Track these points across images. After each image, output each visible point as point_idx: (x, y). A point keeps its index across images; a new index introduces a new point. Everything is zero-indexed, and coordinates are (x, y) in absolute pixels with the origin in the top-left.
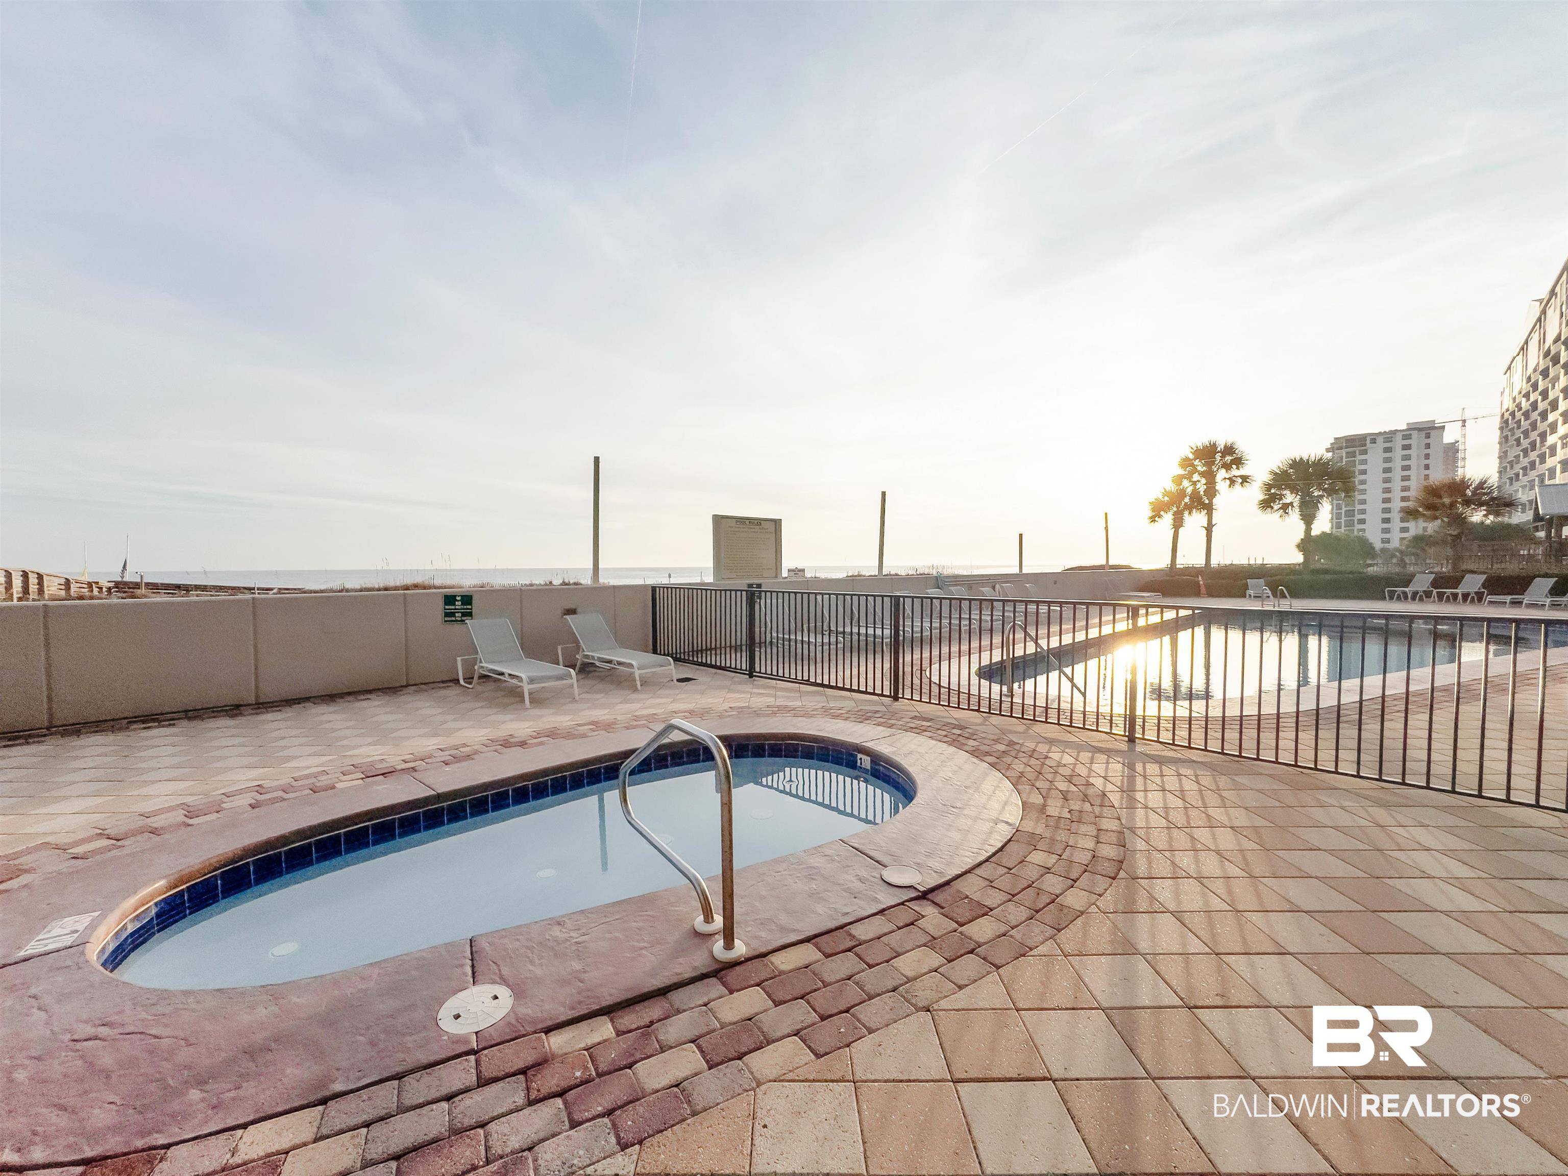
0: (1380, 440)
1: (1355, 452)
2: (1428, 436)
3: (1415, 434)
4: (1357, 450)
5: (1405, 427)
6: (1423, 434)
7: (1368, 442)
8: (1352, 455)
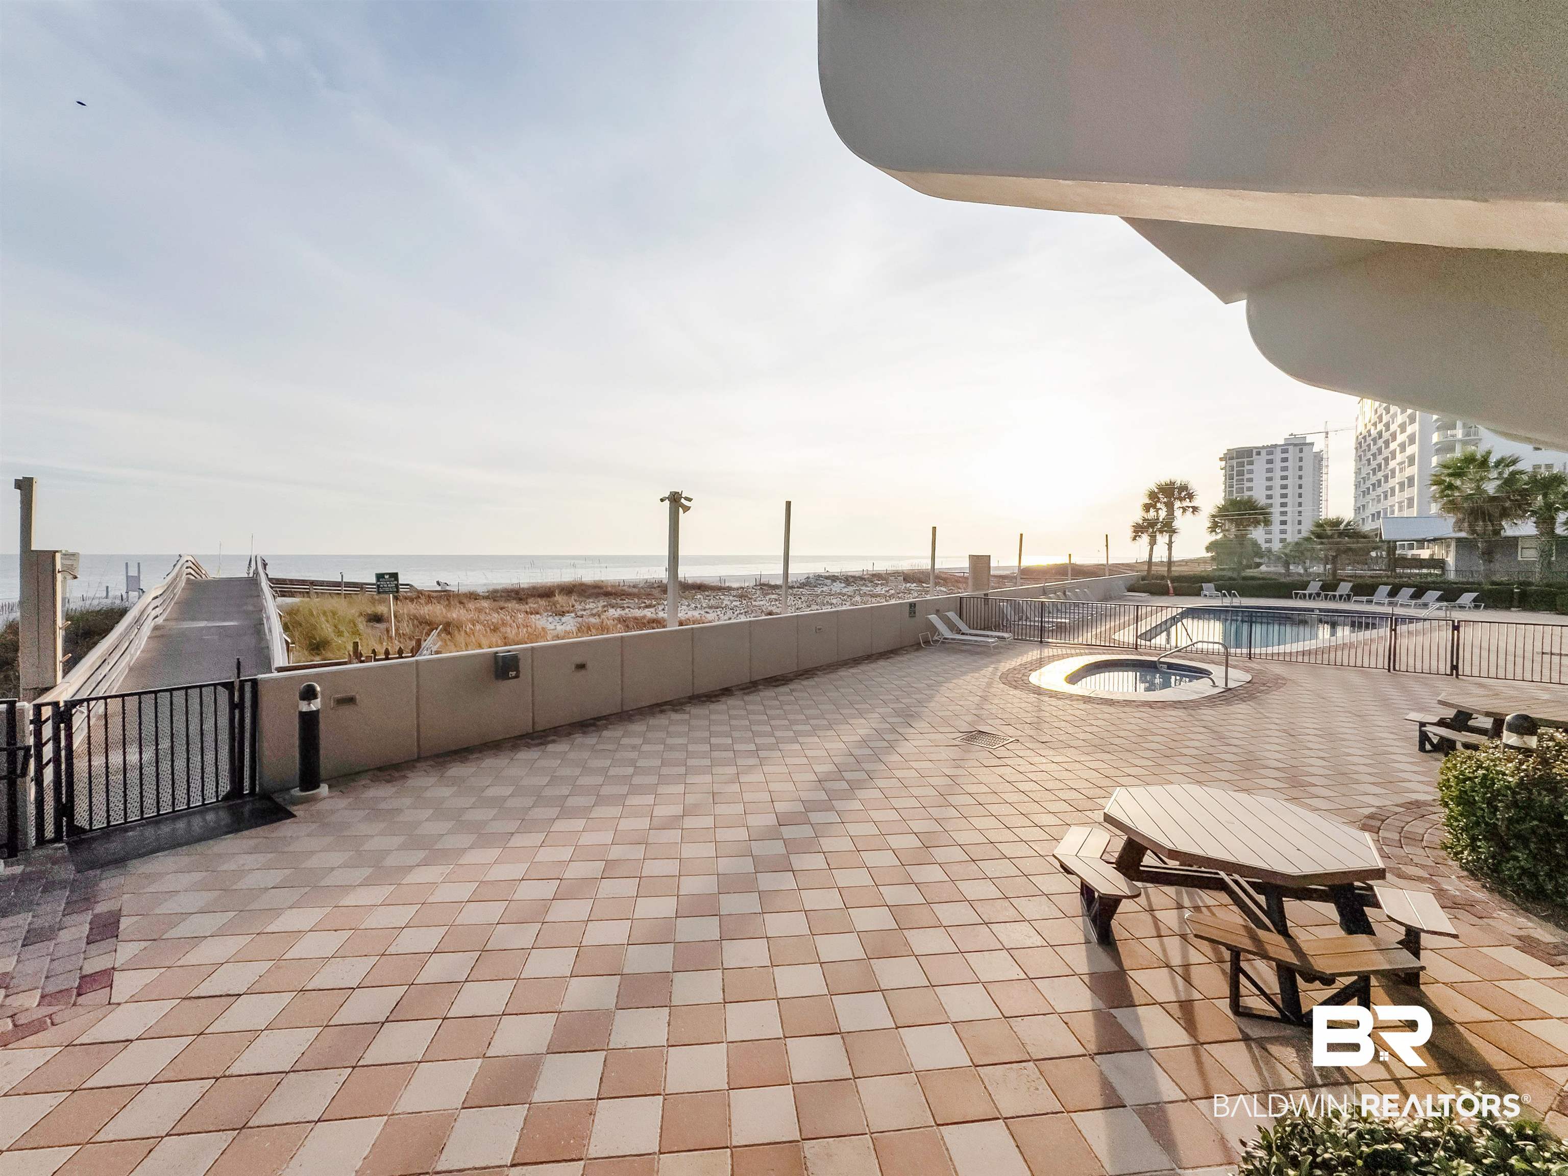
0: (1263, 452)
1: (1244, 462)
2: (1301, 451)
3: (1291, 448)
4: (1245, 460)
5: (1282, 442)
6: (1298, 448)
7: (1254, 453)
8: (1241, 465)
